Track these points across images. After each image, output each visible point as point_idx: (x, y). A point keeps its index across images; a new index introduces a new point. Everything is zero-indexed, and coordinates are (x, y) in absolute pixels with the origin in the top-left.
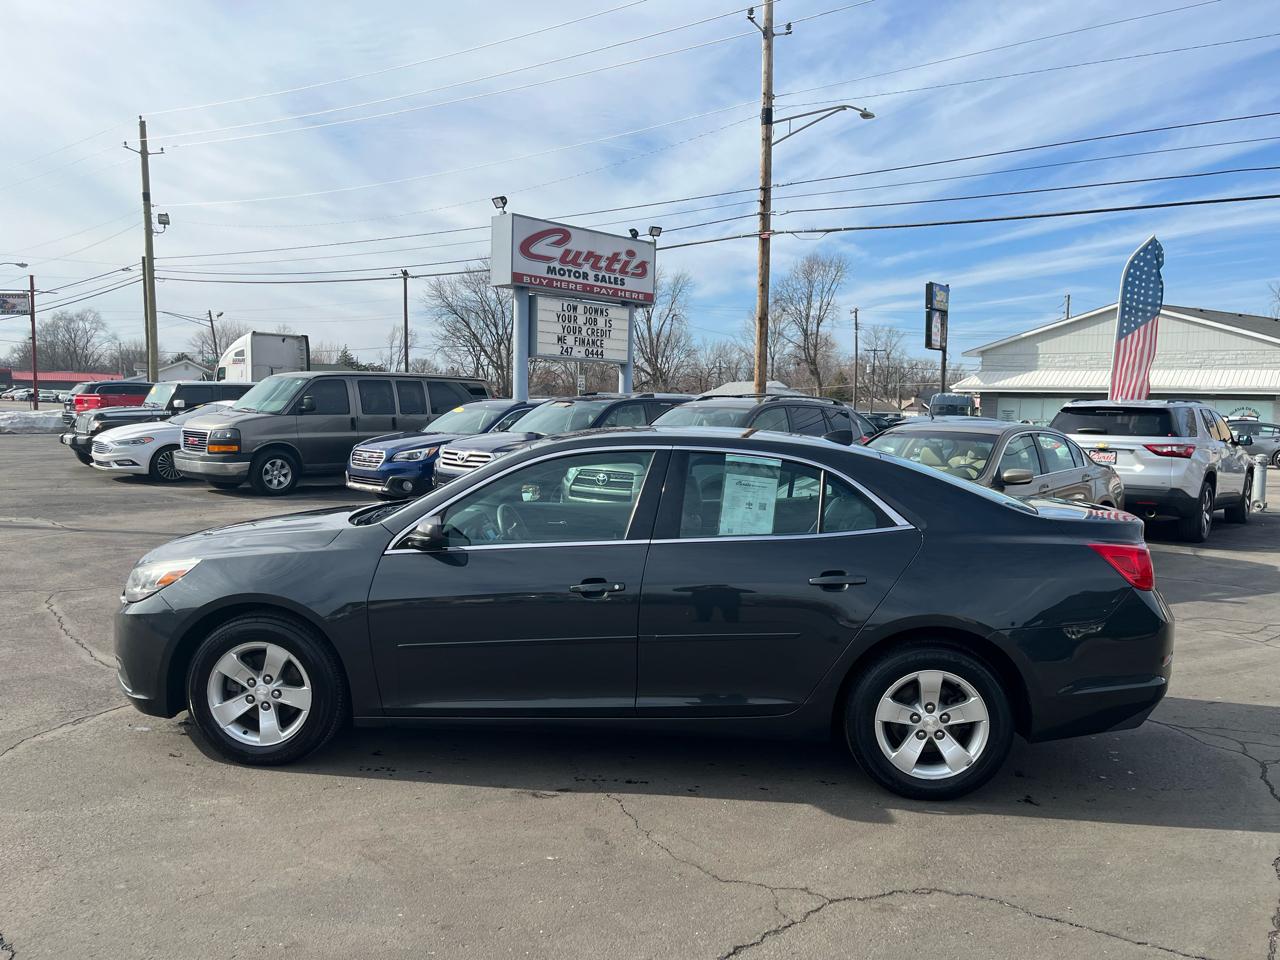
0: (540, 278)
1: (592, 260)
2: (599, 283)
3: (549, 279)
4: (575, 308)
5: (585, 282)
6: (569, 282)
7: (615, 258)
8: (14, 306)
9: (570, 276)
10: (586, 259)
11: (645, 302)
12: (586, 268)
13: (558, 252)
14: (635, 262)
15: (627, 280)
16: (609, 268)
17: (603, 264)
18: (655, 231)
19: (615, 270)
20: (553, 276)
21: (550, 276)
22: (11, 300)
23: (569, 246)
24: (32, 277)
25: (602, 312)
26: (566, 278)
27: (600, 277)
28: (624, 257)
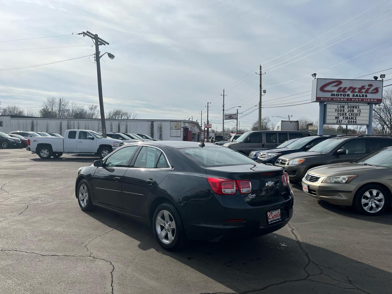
0: (328, 98)
1: (351, 90)
2: (355, 97)
3: (331, 98)
4: (344, 107)
5: (348, 97)
6: (340, 98)
7: (363, 87)
8: (233, 117)
9: (341, 96)
10: (349, 89)
11: (377, 102)
12: (349, 92)
13: (336, 88)
14: (372, 88)
15: (368, 95)
16: (360, 92)
17: (357, 90)
18: (383, 76)
19: (362, 92)
20: (334, 97)
21: (332, 97)
22: (232, 116)
23: (341, 86)
24: (237, 110)
25: (356, 107)
26: (339, 97)
27: (355, 95)
28: (367, 87)
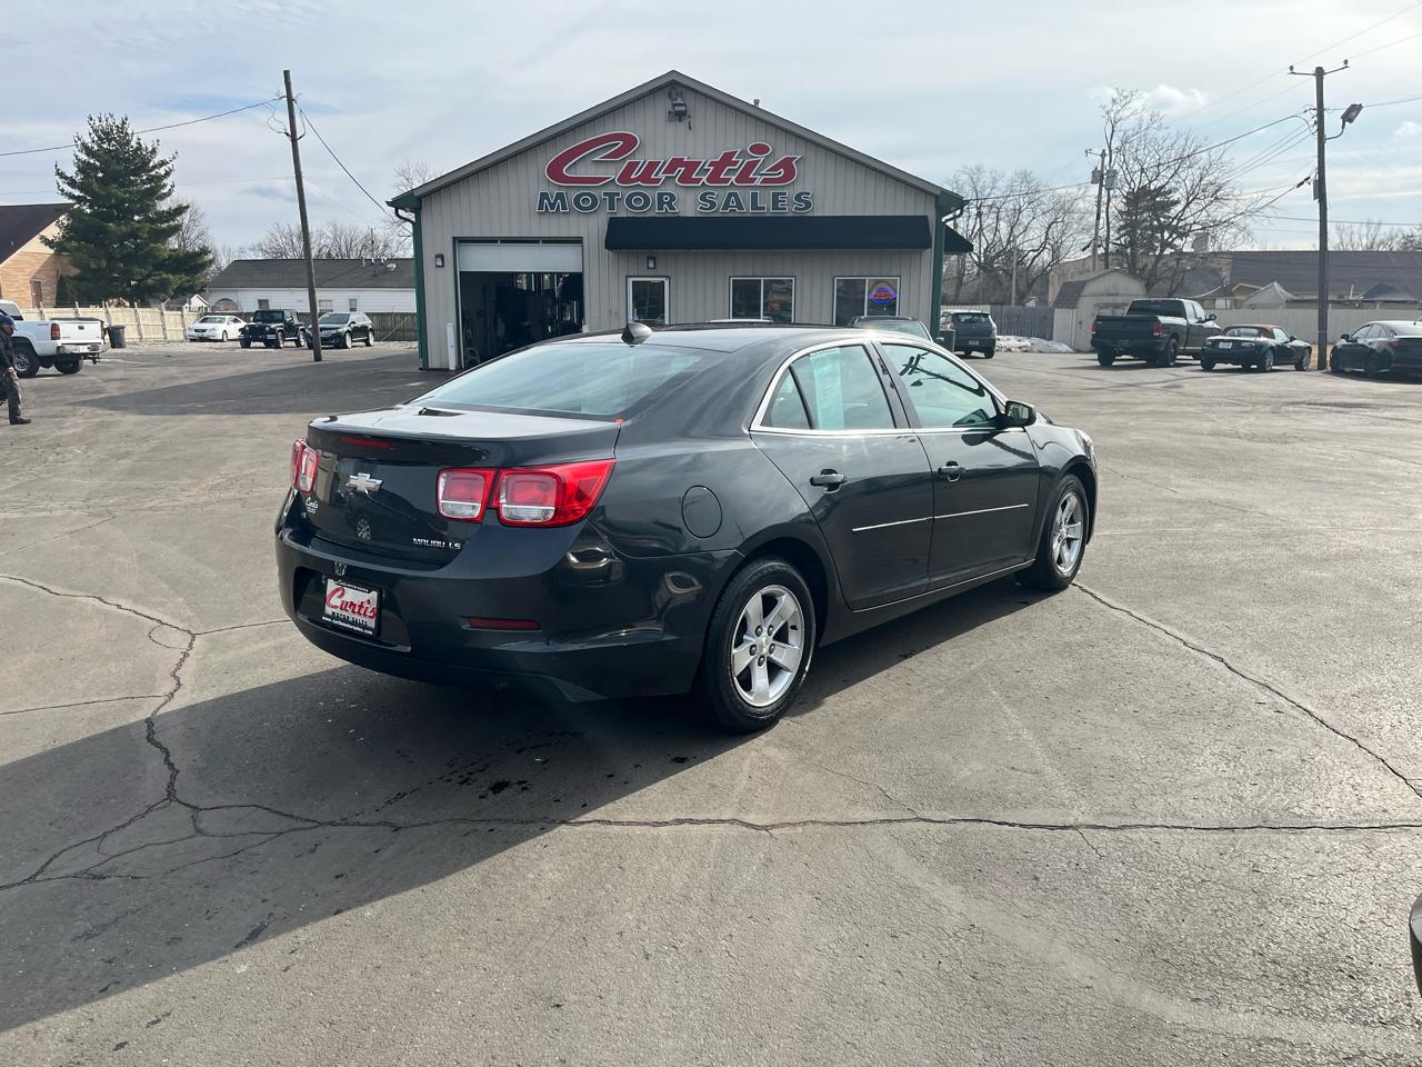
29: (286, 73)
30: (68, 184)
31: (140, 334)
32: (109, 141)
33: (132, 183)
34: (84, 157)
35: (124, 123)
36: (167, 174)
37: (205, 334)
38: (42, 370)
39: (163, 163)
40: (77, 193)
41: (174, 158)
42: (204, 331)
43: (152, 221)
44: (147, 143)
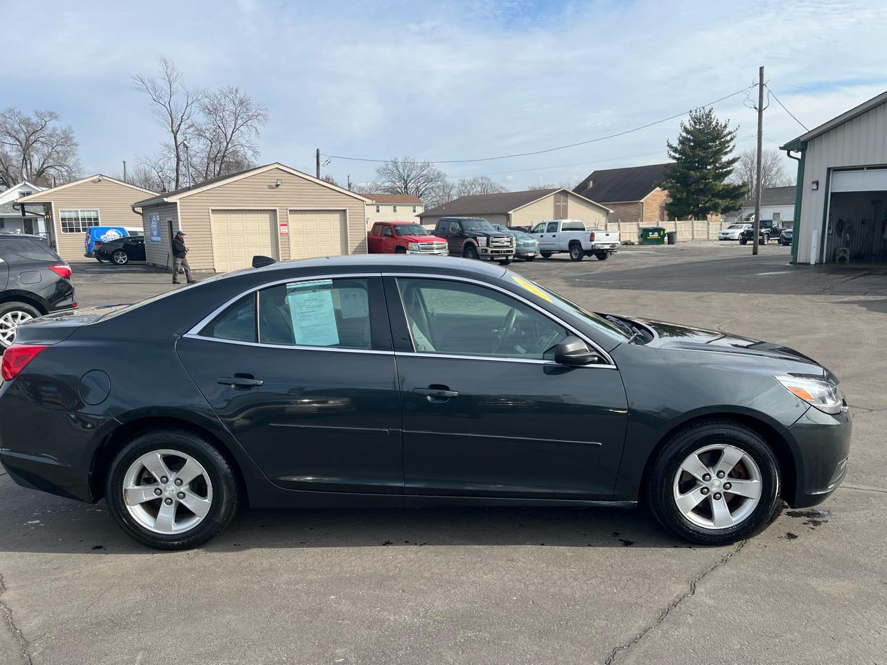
29: (761, 69)
30: (673, 151)
31: (693, 236)
32: (700, 123)
33: (710, 147)
34: (684, 134)
35: (710, 111)
36: (732, 139)
37: (728, 236)
38: (586, 257)
39: (730, 133)
40: (677, 156)
41: (737, 129)
42: (727, 234)
43: (718, 168)
44: (722, 122)
